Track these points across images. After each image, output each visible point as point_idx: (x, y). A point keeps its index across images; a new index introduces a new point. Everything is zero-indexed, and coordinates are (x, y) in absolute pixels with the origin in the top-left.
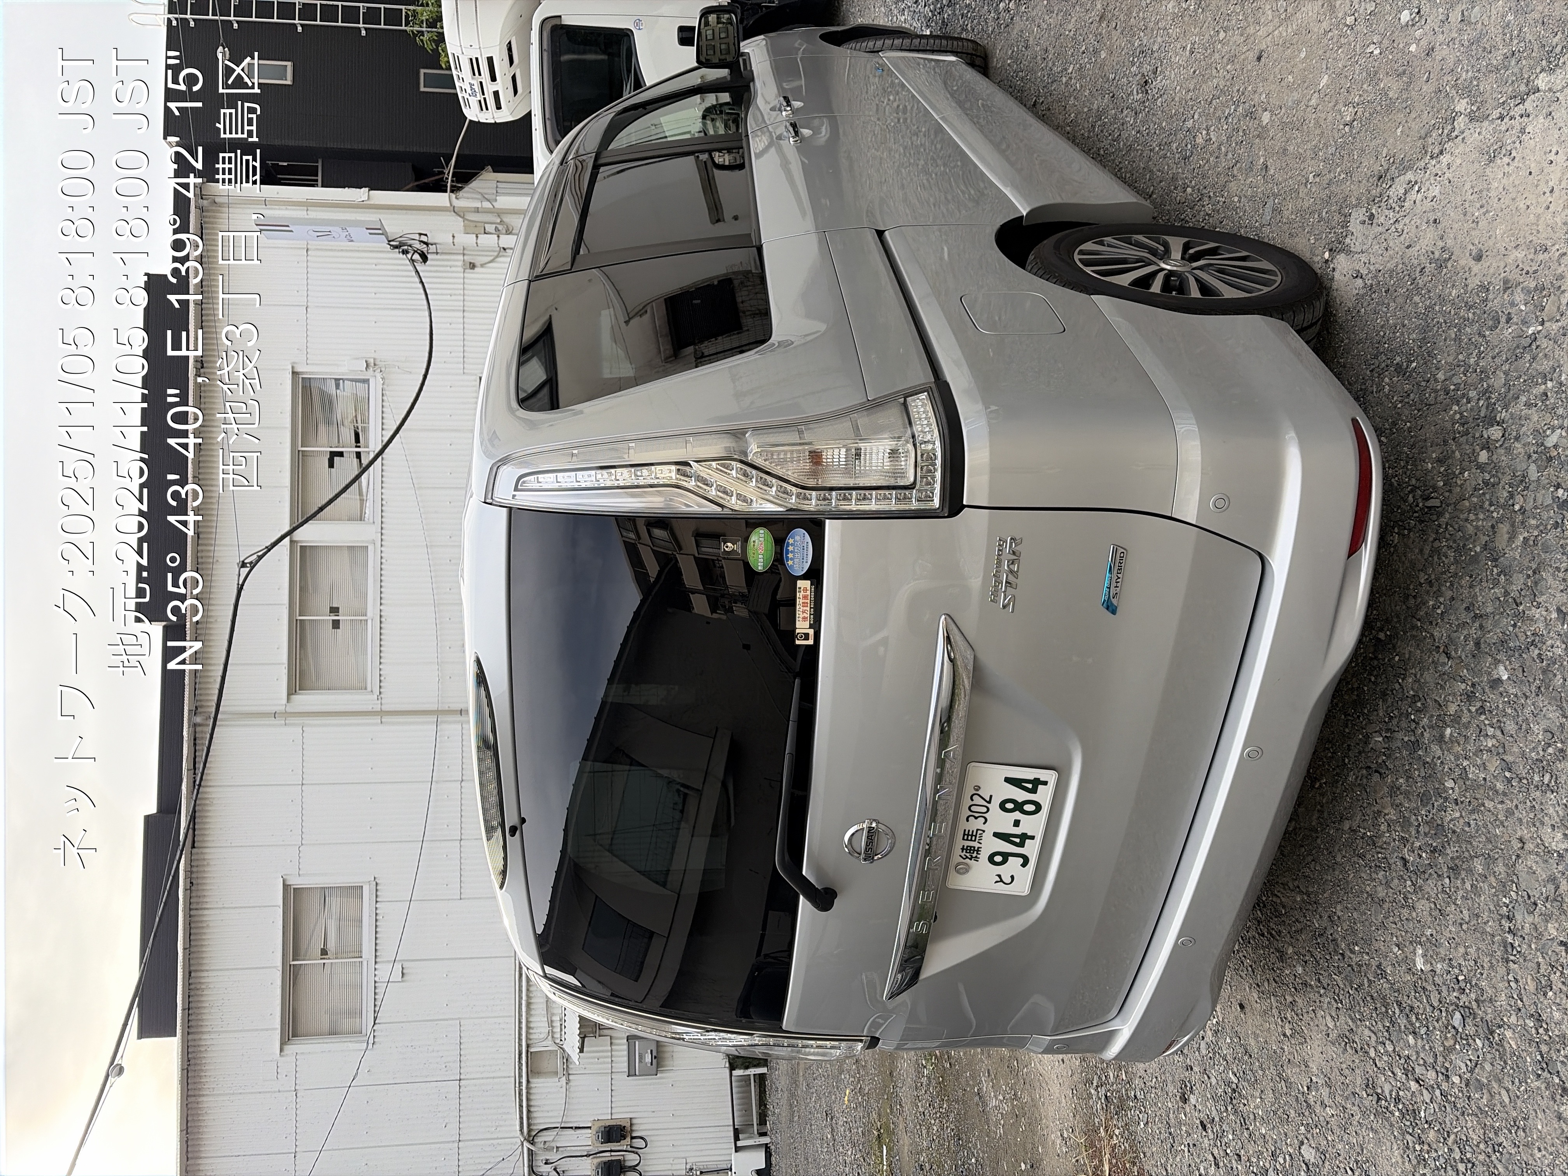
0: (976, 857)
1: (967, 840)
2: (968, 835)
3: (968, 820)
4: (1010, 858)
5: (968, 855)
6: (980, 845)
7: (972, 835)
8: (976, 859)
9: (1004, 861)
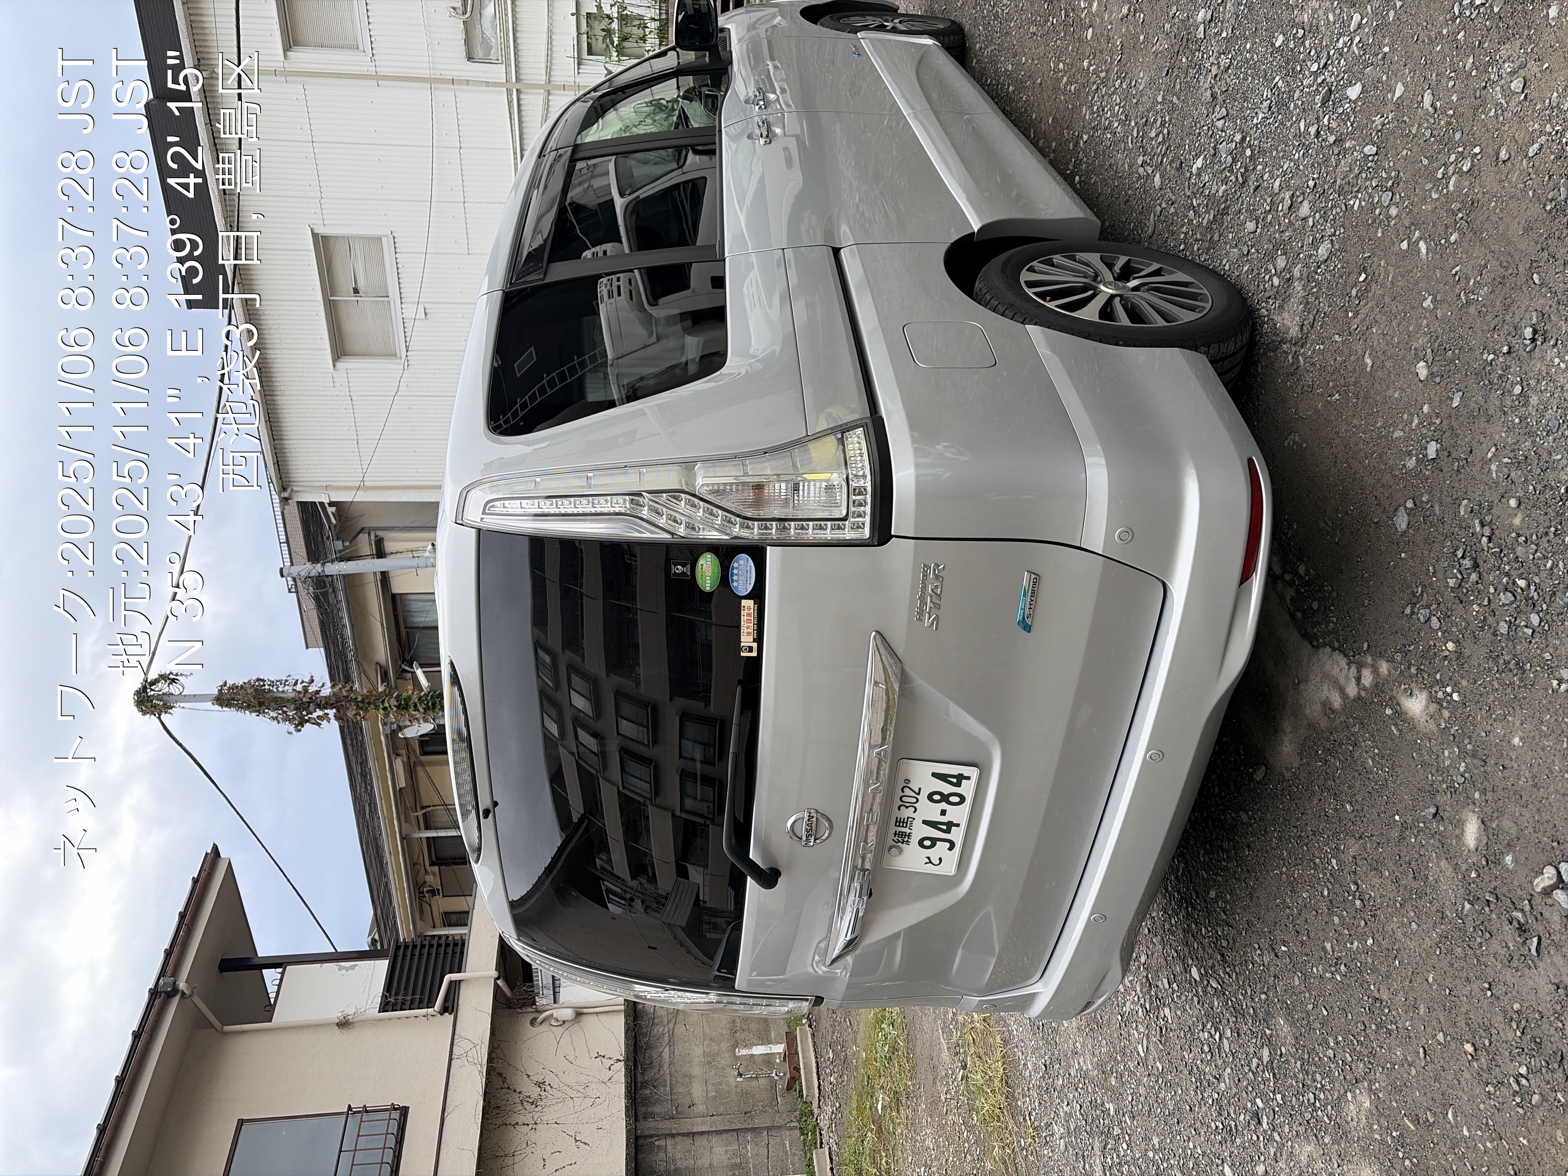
0: (907, 841)
1: (899, 826)
2: (899, 822)
3: (899, 809)
4: (938, 843)
5: (900, 839)
6: (910, 831)
7: (903, 822)
8: (908, 843)
9: (933, 845)
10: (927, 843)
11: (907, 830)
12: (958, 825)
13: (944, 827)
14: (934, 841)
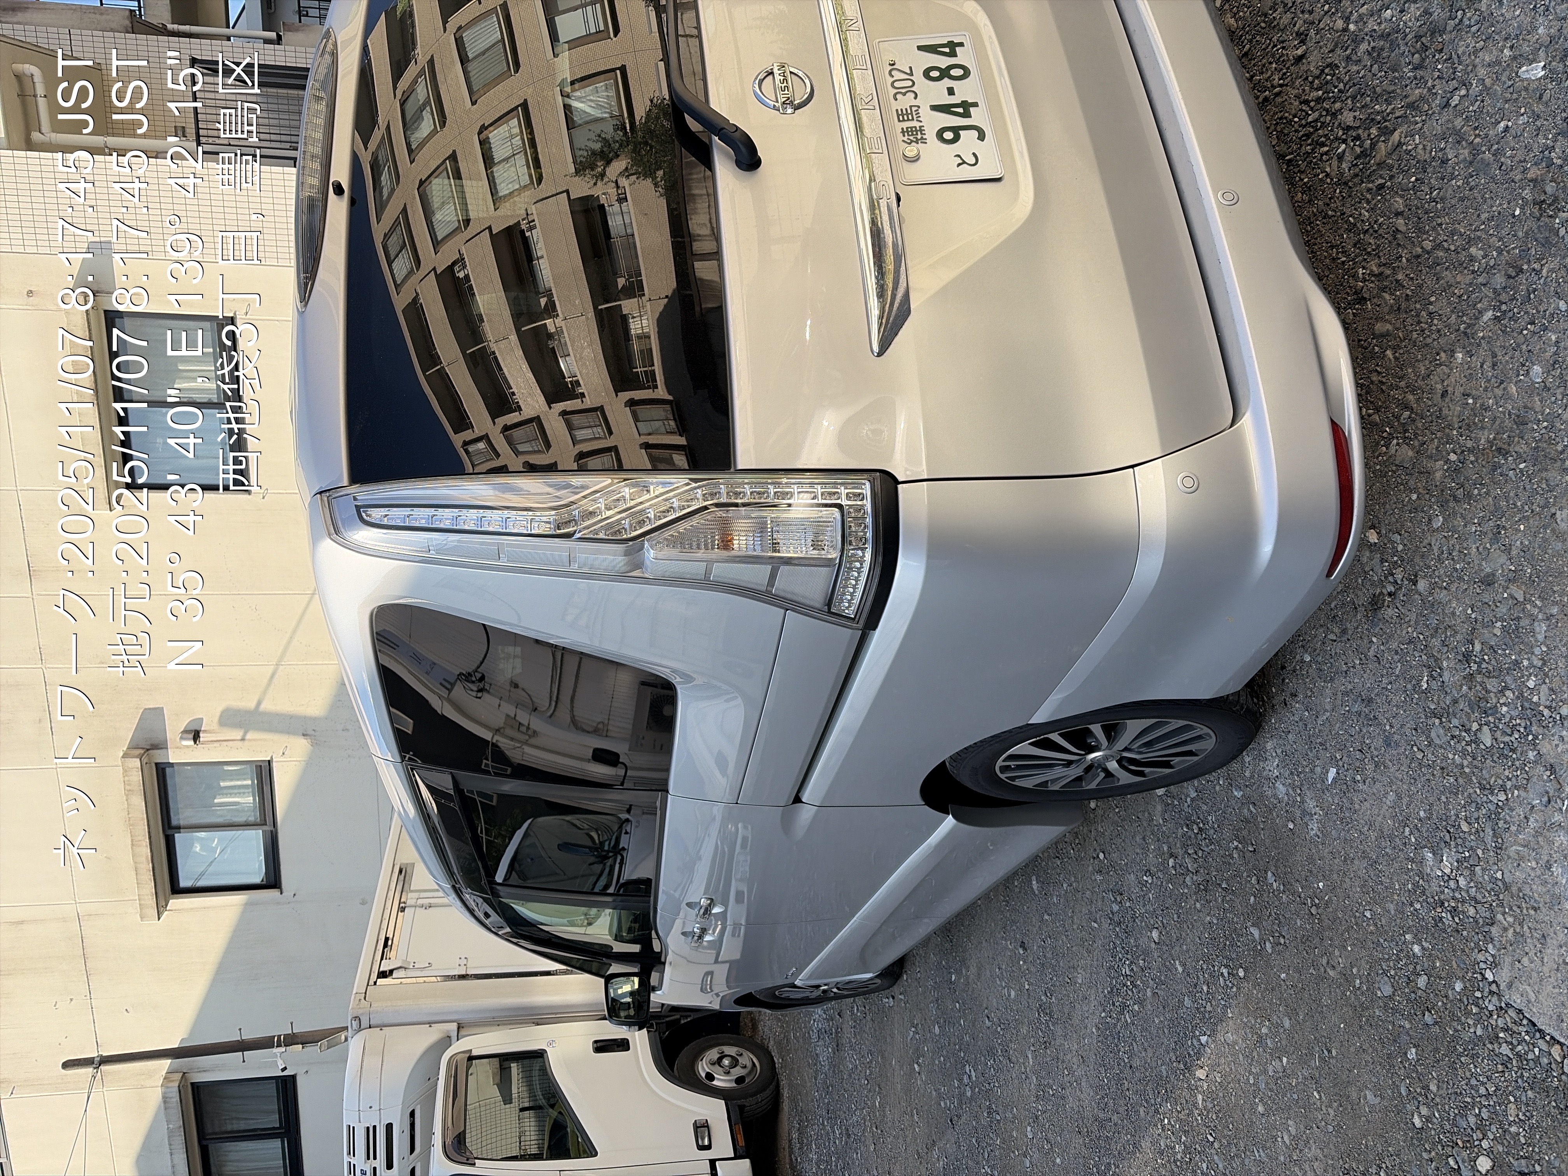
0: (922, 138)
1: (904, 120)
2: (902, 116)
3: (896, 100)
4: (961, 132)
5: (911, 138)
6: (921, 124)
7: (907, 114)
8: (923, 141)
9: (956, 138)
10: (948, 135)
11: (918, 124)
12: (975, 105)
13: (961, 110)
14: (956, 131)
